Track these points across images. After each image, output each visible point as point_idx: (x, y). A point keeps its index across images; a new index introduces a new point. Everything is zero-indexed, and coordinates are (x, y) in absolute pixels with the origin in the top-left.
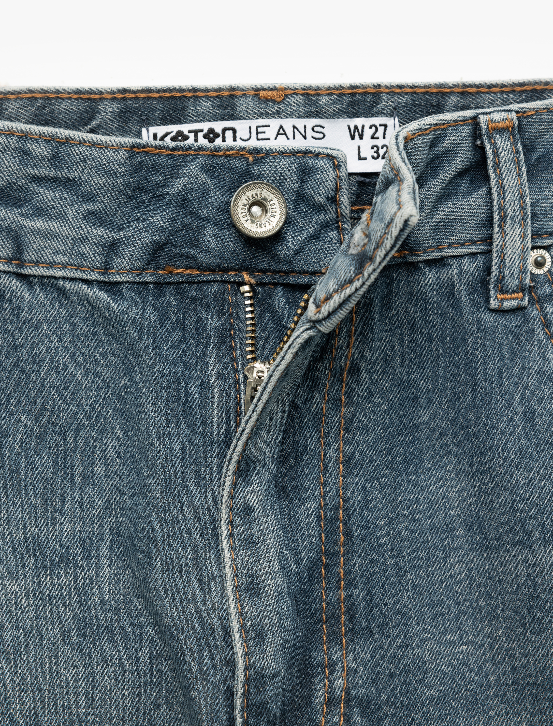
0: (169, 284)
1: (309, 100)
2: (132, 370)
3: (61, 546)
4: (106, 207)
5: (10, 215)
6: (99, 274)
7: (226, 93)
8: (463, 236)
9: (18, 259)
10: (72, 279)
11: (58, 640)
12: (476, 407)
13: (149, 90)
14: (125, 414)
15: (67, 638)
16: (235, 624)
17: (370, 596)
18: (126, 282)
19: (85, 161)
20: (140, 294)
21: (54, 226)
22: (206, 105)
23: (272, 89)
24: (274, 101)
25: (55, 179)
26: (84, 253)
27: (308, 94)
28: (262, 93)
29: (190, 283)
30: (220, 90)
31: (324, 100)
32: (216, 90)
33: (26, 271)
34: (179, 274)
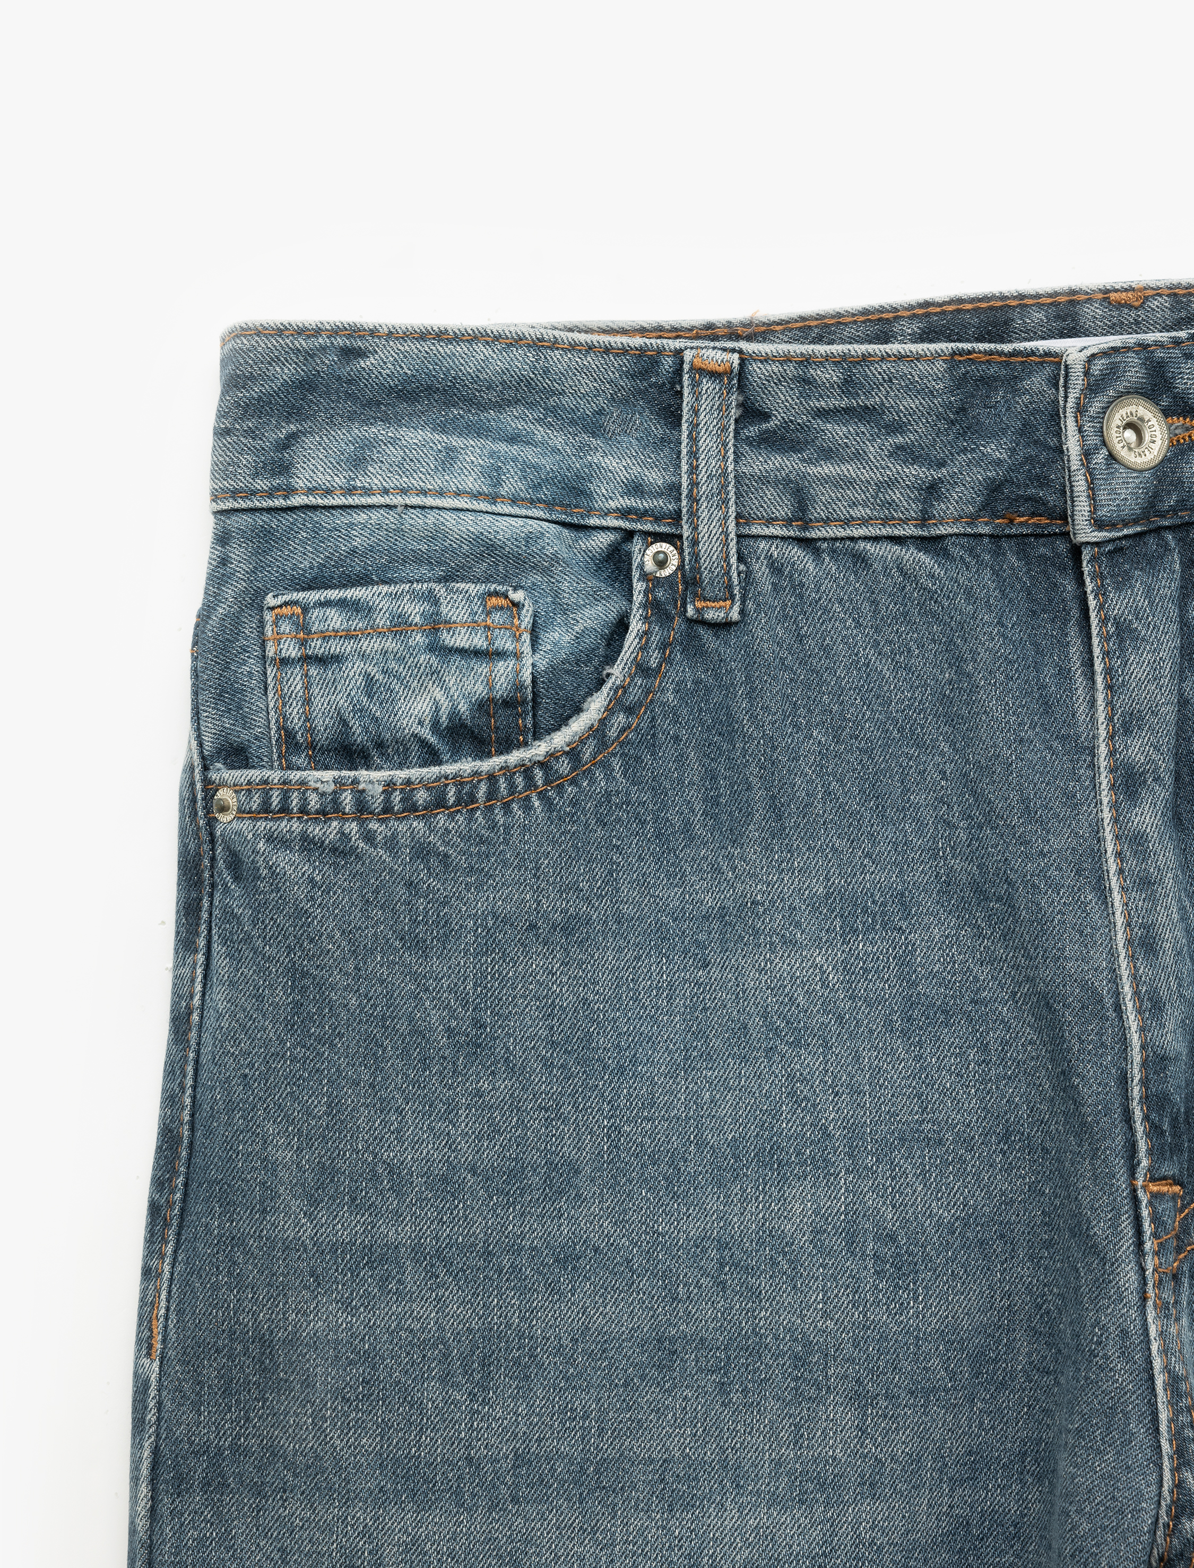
0: (1009, 536)
1: (1177, 302)
2: (960, 659)
3: (873, 902)
4: (921, 437)
5: (788, 463)
6: (915, 526)
7: (1063, 299)
9: (801, 519)
10: (876, 539)
11: (879, 1028)
13: (960, 301)
14: (951, 720)
15: (889, 1024)
16: (1127, 990)
18: (951, 535)
19: (891, 381)
20: (971, 551)
21: (848, 469)
22: (1038, 316)
23: (1126, 290)
24: (1130, 307)
25: (847, 410)
26: (894, 501)
27: (1175, 295)
28: (1113, 296)
29: (1037, 536)
30: (1056, 294)
32: (1050, 295)
33: (813, 534)
34: (1023, 523)
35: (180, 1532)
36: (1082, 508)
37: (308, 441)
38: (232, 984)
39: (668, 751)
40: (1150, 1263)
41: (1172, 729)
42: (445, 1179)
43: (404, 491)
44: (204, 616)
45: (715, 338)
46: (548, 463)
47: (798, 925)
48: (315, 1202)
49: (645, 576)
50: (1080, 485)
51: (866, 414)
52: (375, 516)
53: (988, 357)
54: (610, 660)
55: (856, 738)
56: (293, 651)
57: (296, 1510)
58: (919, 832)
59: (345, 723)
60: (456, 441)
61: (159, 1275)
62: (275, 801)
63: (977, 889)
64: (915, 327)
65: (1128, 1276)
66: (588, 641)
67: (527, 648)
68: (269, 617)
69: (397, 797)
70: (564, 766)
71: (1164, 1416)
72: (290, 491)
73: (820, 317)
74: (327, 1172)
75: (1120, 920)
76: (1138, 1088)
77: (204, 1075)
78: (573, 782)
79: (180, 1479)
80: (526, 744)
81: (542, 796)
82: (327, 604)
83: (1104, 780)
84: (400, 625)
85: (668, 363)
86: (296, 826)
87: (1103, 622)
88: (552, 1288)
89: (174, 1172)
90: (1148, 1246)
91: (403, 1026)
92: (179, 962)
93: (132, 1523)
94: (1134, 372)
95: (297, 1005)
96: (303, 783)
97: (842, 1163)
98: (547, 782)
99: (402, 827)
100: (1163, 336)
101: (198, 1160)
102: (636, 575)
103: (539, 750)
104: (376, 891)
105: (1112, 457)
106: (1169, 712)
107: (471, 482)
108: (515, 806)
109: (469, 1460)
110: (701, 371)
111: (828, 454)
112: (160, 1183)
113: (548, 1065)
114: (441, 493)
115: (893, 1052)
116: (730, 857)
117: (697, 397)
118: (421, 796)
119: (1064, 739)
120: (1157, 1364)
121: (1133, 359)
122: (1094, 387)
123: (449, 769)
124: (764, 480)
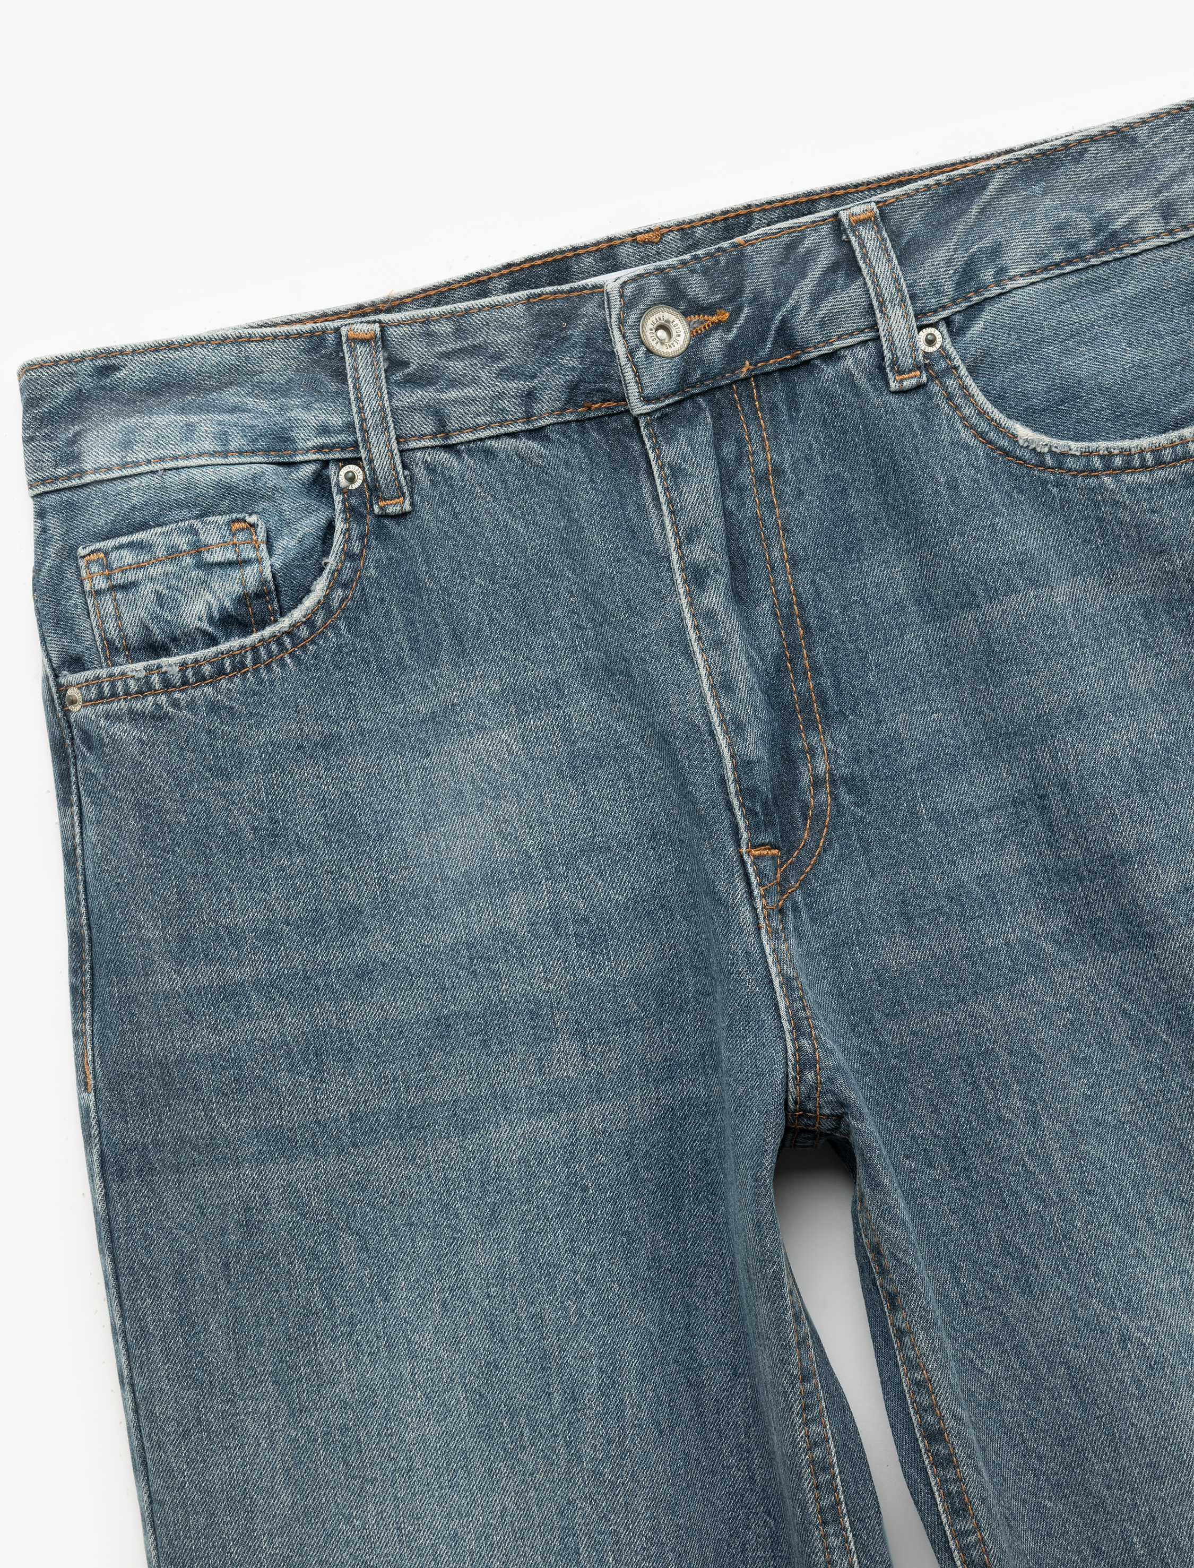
0: (590, 419)
1: (684, 234)
2: (569, 511)
3: (536, 690)
4: (516, 360)
5: (426, 394)
6: (523, 423)
7: (605, 245)
8: (850, 326)
9: (443, 432)
10: (498, 437)
11: (553, 776)
12: (901, 486)
13: (532, 259)
14: (570, 554)
15: (560, 774)
16: (715, 719)
17: (837, 681)
18: (549, 425)
19: (488, 324)
20: (564, 434)
21: (469, 391)
22: (589, 260)
23: (647, 232)
24: (652, 243)
25: (462, 350)
26: (504, 408)
27: (682, 229)
28: (639, 237)
29: (610, 416)
30: (598, 243)
31: (699, 231)
32: (595, 245)
33: (453, 441)
34: (598, 409)
35: (127, 1205)
36: (633, 391)
37: (89, 436)
38: (99, 822)
39: (378, 610)
40: (759, 906)
41: (722, 534)
42: (268, 932)
43: (161, 460)
44: (37, 570)
45: (365, 314)
46: (259, 423)
47: (485, 715)
48: (180, 962)
49: (341, 491)
50: (629, 375)
51: (475, 350)
52: (144, 480)
53: (554, 296)
54: (326, 553)
55: (506, 579)
56: (102, 584)
57: (204, 1177)
58: (562, 636)
59: (147, 628)
60: (193, 418)
61: (84, 1034)
62: (106, 689)
63: (606, 669)
64: (504, 283)
65: (745, 914)
66: (309, 542)
67: (264, 554)
68: (82, 563)
69: (190, 673)
70: (304, 632)
71: (782, 1005)
72: (82, 473)
73: (436, 288)
74: (185, 940)
75: (703, 672)
76: (733, 785)
77: (91, 889)
78: (313, 642)
79: (121, 1170)
80: (276, 621)
81: (292, 655)
82: (121, 547)
83: (679, 578)
84: (174, 554)
85: (331, 338)
86: (124, 705)
87: (661, 468)
88: (357, 995)
89: (83, 961)
90: (756, 892)
91: (221, 831)
92: (63, 815)
93: (95, 1208)
94: (656, 289)
95: (145, 828)
96: (123, 674)
97: (542, 874)
98: (294, 645)
99: (197, 693)
100: (673, 261)
101: (97, 949)
102: (334, 490)
103: (285, 623)
104: (187, 741)
105: (649, 351)
106: (718, 522)
107: (208, 446)
108: (274, 666)
109: (318, 1122)
110: (355, 340)
111: (454, 383)
112: (75, 971)
113: (328, 841)
114: (188, 457)
115: (567, 792)
116: (432, 677)
117: (355, 358)
118: (207, 669)
119: (648, 554)
120: (773, 971)
121: (654, 280)
122: (628, 305)
123: (223, 647)
124: (412, 409)
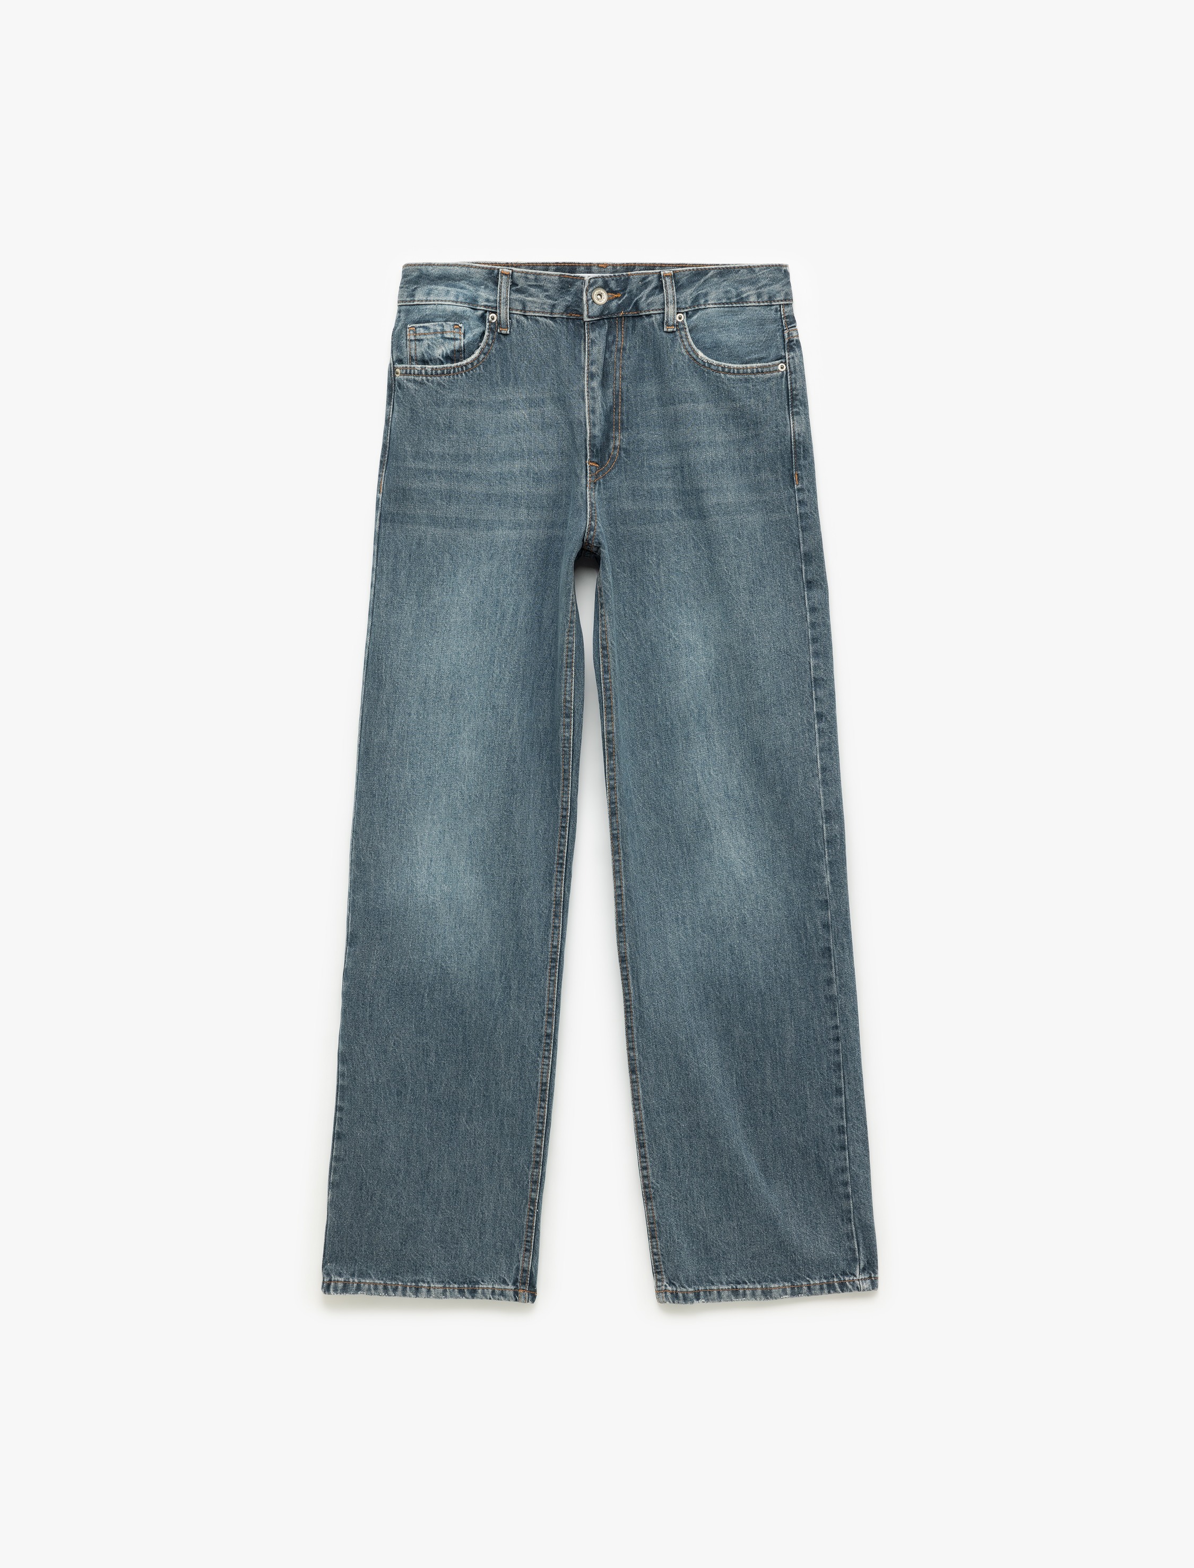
0: (571, 319)
1: (613, 267)
2: (558, 347)
3: (536, 401)
4: (552, 293)
5: (521, 297)
6: (549, 314)
7: (588, 265)
8: (656, 308)
9: (524, 310)
10: (541, 317)
11: (536, 428)
12: (660, 362)
13: (565, 263)
14: (555, 360)
15: (538, 427)
16: (587, 421)
17: (628, 418)
18: (557, 317)
19: (546, 279)
20: (562, 321)
21: (535, 299)
22: (582, 268)
24: (603, 268)
25: (535, 286)
26: (545, 308)
29: (577, 319)
30: (586, 264)
31: (618, 267)
33: (527, 314)
34: (574, 316)
35: (385, 531)
36: (585, 313)
37: (419, 289)
38: (398, 412)
39: (493, 364)
40: (588, 479)
41: (602, 365)
42: (442, 456)
43: (438, 301)
44: (394, 330)
46: (469, 294)
47: (519, 405)
48: (415, 459)
49: (489, 322)
50: (585, 308)
51: (540, 287)
52: (431, 306)
53: (568, 278)
54: (481, 342)
55: (534, 364)
56: (413, 338)
57: (410, 527)
58: (547, 386)
59: (423, 355)
60: (450, 289)
61: (382, 476)
62: (408, 372)
63: (559, 399)
64: (554, 268)
65: (583, 481)
66: (476, 337)
67: (462, 338)
68: (408, 330)
69: (434, 372)
70: (470, 366)
71: (588, 510)
72: (414, 301)
73: (532, 263)
74: (417, 453)
75: (587, 406)
76: (588, 441)
77: (392, 432)
78: (472, 370)
79: (386, 519)
80: (462, 361)
81: (465, 373)
82: (420, 327)
83: (586, 375)
84: (435, 332)
85: (497, 272)
86: (412, 377)
87: (588, 340)
88: (465, 482)
89: (386, 454)
90: (588, 475)
91: (434, 422)
92: (387, 408)
93: (375, 530)
94: (600, 282)
95: (412, 416)
96: (414, 368)
97: (526, 457)
98: (466, 370)
99: (435, 378)
100: (608, 275)
101: (391, 451)
102: (487, 321)
103: (464, 362)
104: (429, 392)
105: (593, 302)
106: (602, 361)
107: (452, 299)
108: (459, 375)
109: (446, 517)
110: (503, 274)
111: (531, 295)
112: (382, 456)
113: (465, 433)
114: (445, 301)
115: (539, 434)
116: (506, 389)
117: (502, 279)
118: (439, 372)
119: (579, 366)
120: (588, 500)
121: (600, 280)
122: (590, 285)
123: (445, 366)
124: (516, 301)
